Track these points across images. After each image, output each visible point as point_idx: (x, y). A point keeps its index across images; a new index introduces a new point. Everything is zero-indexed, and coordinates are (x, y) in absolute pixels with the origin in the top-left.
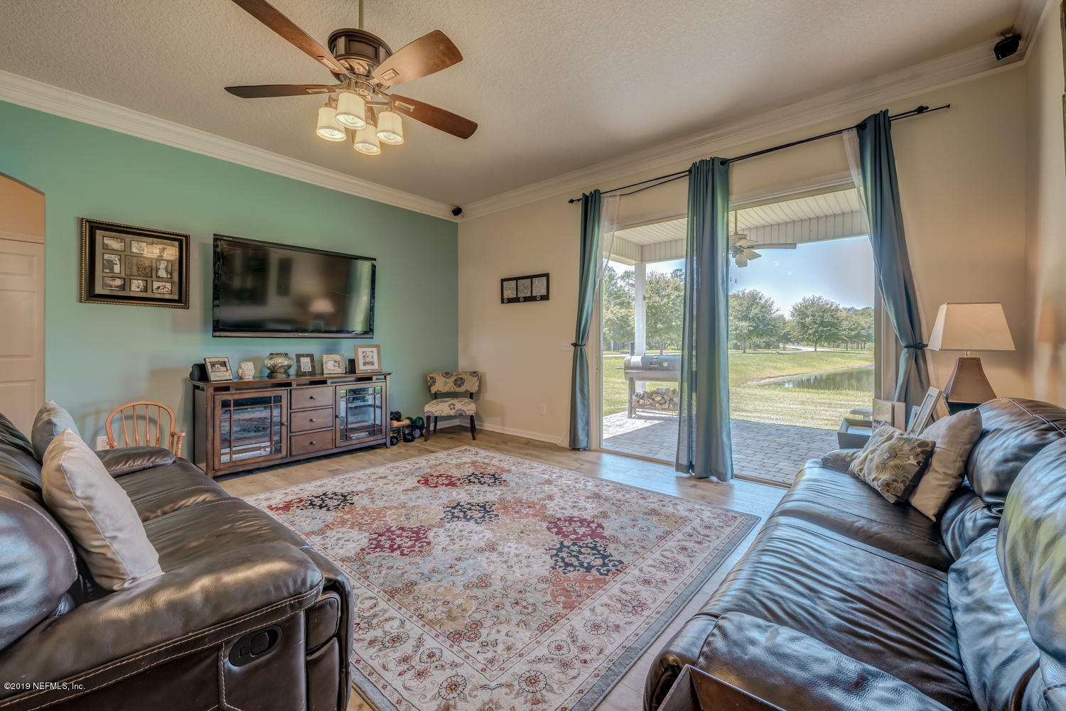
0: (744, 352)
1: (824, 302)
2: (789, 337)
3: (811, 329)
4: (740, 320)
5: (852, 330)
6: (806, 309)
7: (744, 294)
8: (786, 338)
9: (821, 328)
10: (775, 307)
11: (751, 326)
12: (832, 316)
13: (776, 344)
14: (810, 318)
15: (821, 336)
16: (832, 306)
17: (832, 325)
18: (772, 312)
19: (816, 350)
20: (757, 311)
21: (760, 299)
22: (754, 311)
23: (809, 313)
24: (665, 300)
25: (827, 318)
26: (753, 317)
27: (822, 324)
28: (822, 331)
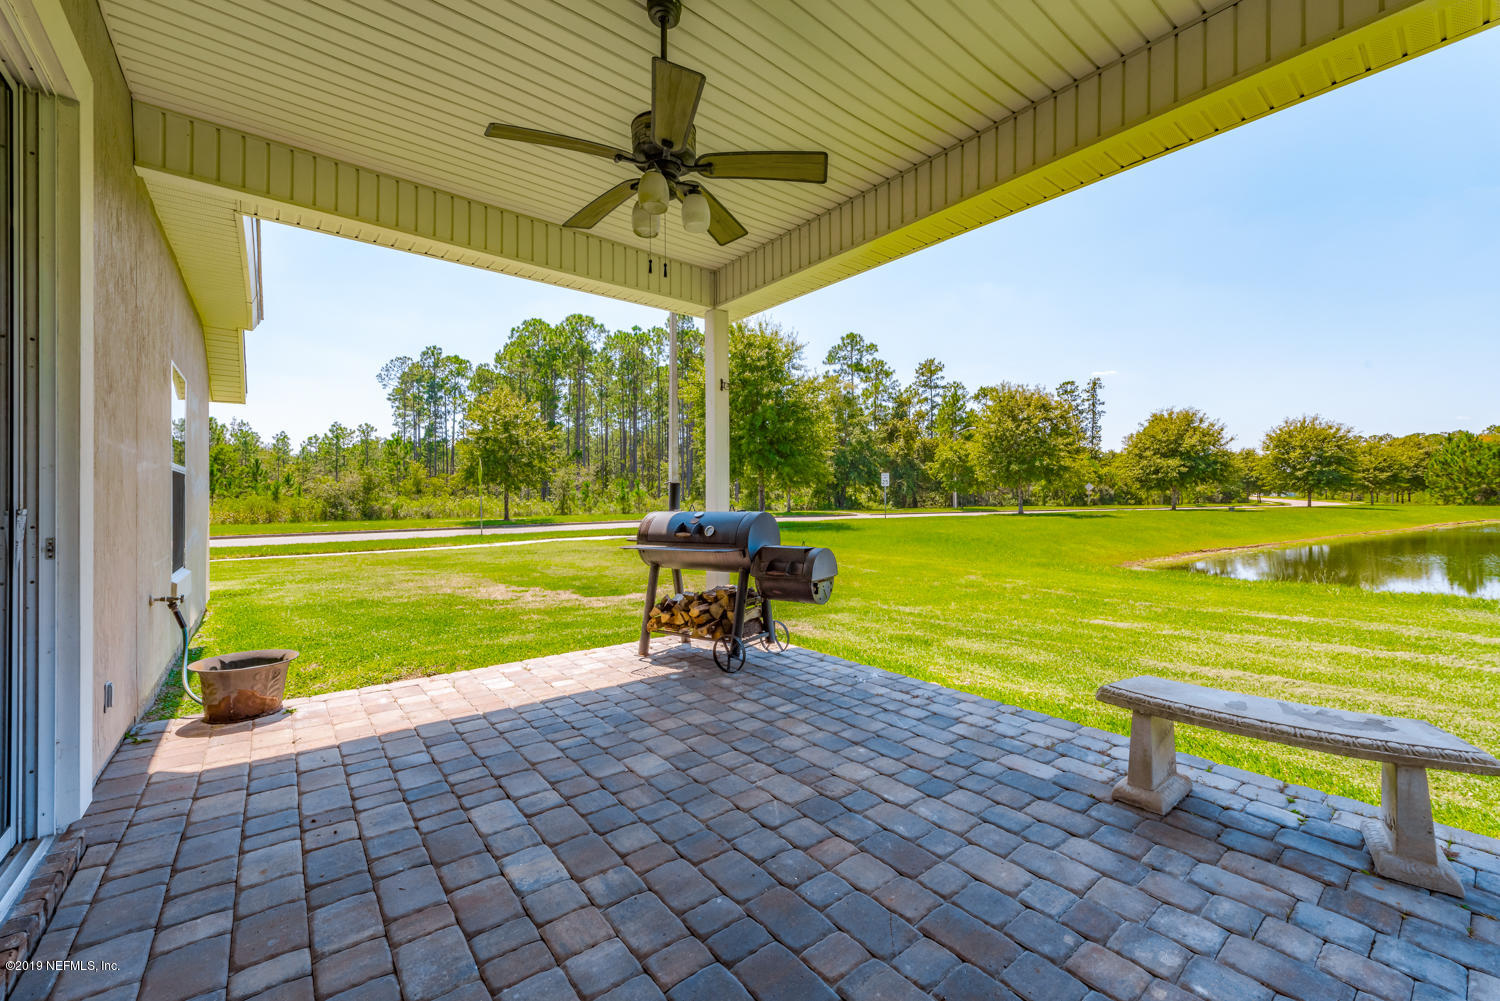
0: (1174, 508)
1: (1323, 425)
2: (1260, 483)
3: (1299, 469)
4: (1164, 456)
5: (1382, 470)
6: (1290, 437)
7: (1170, 414)
8: (1253, 486)
9: (1318, 468)
10: (1226, 435)
11: (1184, 465)
12: (1339, 447)
13: (1244, 495)
14: (1299, 451)
15: (1319, 481)
16: (1338, 430)
17: (1339, 461)
18: (1223, 442)
19: (1309, 505)
20: (1194, 441)
21: (1201, 421)
22: (1189, 441)
23: (1296, 442)
24: (1024, 426)
25: (1330, 450)
26: (1188, 452)
27: (1323, 460)
28: (1321, 472)
